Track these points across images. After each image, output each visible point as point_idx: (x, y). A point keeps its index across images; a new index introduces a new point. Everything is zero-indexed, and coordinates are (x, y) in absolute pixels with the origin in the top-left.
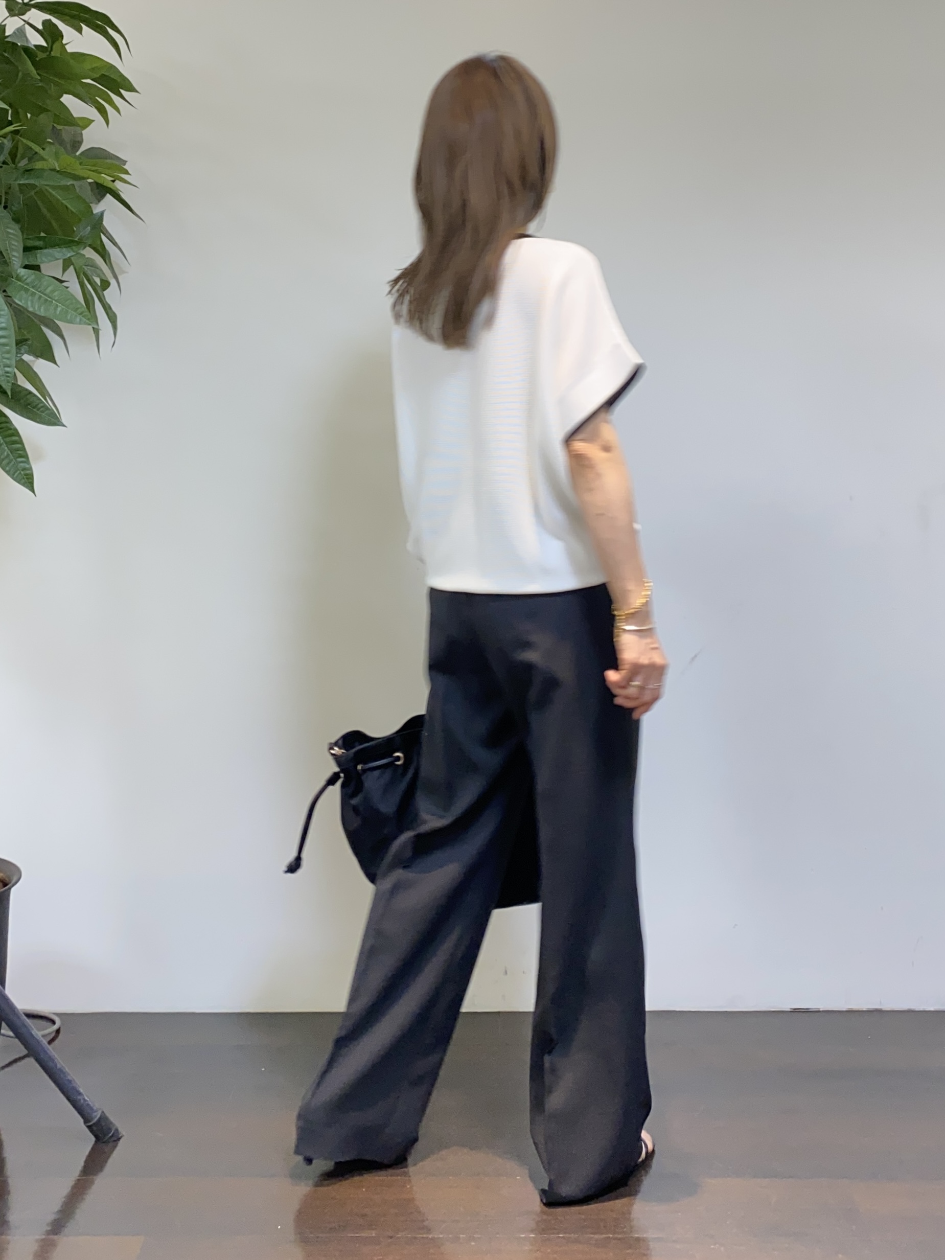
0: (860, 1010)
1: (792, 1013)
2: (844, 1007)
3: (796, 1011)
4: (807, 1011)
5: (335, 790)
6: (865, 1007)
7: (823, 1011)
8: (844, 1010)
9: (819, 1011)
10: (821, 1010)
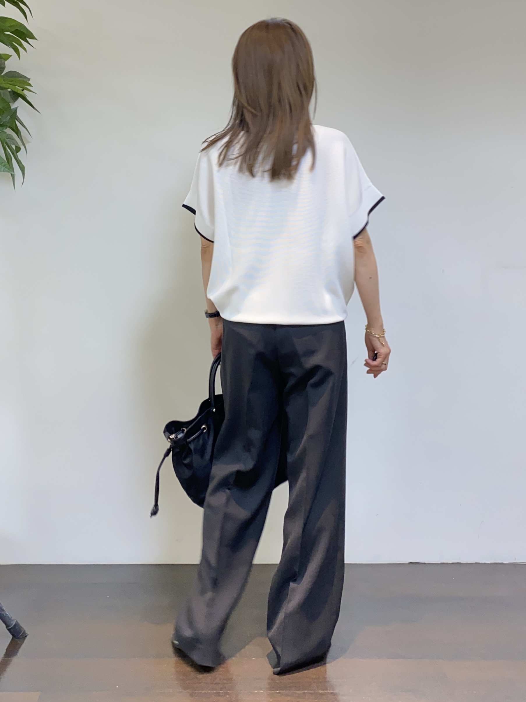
0: (448, 563)
1: (410, 565)
2: (439, 561)
3: (411, 563)
4: (418, 564)
5: (170, 458)
6: (450, 562)
7: (427, 564)
8: (439, 563)
9: (425, 564)
10: (426, 563)
